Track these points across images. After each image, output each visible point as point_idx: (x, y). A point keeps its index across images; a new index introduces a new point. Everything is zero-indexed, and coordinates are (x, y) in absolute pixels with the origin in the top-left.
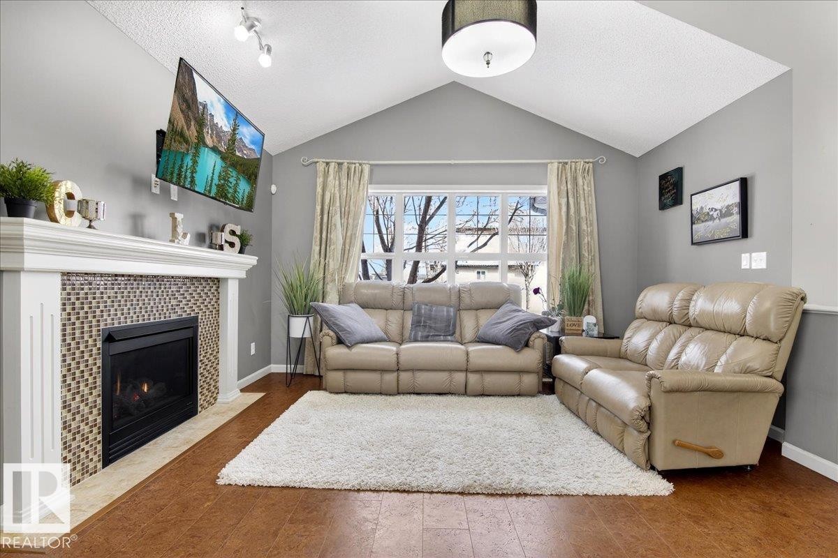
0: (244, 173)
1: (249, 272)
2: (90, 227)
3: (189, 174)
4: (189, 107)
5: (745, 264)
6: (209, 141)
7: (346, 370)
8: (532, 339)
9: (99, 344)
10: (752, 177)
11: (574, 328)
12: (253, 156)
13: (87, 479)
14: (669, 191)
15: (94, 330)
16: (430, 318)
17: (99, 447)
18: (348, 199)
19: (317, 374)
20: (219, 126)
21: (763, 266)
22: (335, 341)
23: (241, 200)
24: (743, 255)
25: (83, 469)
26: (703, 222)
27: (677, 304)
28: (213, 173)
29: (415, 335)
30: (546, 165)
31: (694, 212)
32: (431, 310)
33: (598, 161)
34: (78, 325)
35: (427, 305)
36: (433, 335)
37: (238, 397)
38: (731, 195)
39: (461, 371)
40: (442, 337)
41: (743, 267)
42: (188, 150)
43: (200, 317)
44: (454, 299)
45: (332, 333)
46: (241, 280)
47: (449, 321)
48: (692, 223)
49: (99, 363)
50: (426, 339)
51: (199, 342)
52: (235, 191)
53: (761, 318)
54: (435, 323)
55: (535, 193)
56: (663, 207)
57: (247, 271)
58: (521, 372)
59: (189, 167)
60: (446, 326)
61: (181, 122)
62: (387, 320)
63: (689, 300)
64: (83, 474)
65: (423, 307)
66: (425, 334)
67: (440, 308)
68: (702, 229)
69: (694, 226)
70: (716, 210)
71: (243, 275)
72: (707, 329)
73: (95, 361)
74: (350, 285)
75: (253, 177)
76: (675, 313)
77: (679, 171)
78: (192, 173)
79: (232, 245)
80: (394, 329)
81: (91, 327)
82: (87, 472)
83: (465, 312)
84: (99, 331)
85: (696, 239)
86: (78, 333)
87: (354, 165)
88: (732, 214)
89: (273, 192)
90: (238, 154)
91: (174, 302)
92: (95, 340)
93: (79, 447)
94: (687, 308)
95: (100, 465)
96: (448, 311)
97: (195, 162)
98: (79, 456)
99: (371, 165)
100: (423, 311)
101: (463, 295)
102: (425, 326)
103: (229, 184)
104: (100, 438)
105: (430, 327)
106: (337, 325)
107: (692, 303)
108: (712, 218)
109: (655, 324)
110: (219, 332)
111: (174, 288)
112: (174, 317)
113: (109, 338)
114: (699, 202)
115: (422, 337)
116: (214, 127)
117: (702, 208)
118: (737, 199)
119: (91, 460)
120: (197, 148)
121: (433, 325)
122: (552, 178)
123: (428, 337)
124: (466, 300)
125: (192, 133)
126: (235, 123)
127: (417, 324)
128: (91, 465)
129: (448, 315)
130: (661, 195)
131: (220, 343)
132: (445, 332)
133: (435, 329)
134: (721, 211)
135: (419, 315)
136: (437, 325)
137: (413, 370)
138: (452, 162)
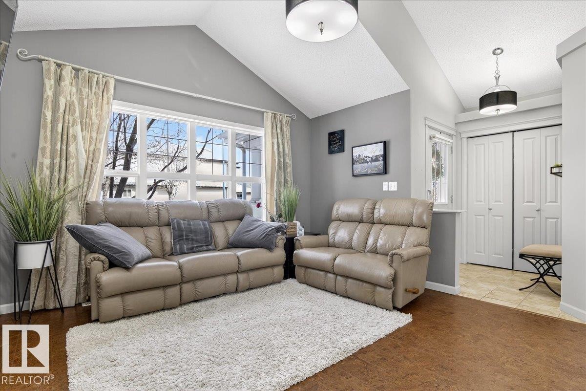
5: (385, 188)
7: (123, 294)
8: (278, 240)
10: (389, 142)
11: (292, 230)
14: (336, 143)
16: (191, 231)
19: (58, 306)
21: (395, 189)
22: (107, 265)
24: (384, 183)
26: (360, 163)
27: (366, 211)
29: (181, 248)
30: (263, 113)
31: (355, 158)
32: (189, 225)
33: (292, 117)
35: (185, 220)
36: (196, 247)
38: (378, 150)
39: (232, 273)
40: (204, 247)
41: (384, 190)
44: (205, 214)
45: (103, 257)
47: (206, 233)
48: (353, 164)
50: (192, 251)
53: (420, 217)
54: (196, 236)
56: (331, 152)
58: (273, 266)
60: (205, 237)
62: (146, 237)
63: (374, 209)
65: (182, 222)
66: (190, 246)
67: (196, 222)
68: (359, 168)
69: (354, 165)
70: (369, 157)
72: (386, 224)
74: (96, 203)
76: (365, 216)
77: (343, 132)
80: (155, 244)
83: (216, 224)
85: (355, 172)
87: (96, 76)
88: (379, 160)
94: (373, 213)
96: (204, 225)
99: (116, 80)
100: (183, 226)
101: (212, 210)
102: (187, 239)
105: (193, 240)
106: (108, 247)
107: (376, 211)
108: (366, 162)
109: (351, 224)
114: (357, 152)
115: (187, 249)
117: (359, 155)
118: (382, 153)
121: (195, 238)
122: (268, 123)
123: (192, 248)
124: (215, 214)
127: (179, 237)
129: (205, 228)
130: (330, 144)
132: (205, 243)
133: (197, 241)
134: (372, 158)
135: (180, 229)
136: (198, 238)
137: (195, 280)
138: (195, 95)
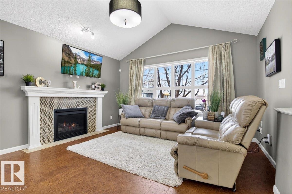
0: (95, 68)
1: (105, 96)
2: (47, 87)
3: (73, 71)
4: (69, 55)
5: (280, 86)
6: (79, 62)
7: (126, 125)
8: (186, 120)
9: (53, 113)
11: (211, 116)
12: (99, 63)
13: (50, 143)
14: (262, 51)
15: (52, 110)
16: (157, 110)
17: (53, 137)
18: (138, 71)
20: (83, 58)
21: (284, 86)
23: (95, 76)
24: (279, 81)
25: (48, 141)
26: (268, 65)
28: (83, 70)
29: (151, 116)
31: (266, 60)
32: (158, 108)
33: (233, 42)
34: (47, 108)
35: (158, 106)
37: (102, 131)
38: (273, 49)
39: (159, 130)
40: (160, 117)
42: (72, 65)
43: (88, 108)
44: (168, 104)
46: (103, 98)
47: (164, 111)
49: (53, 117)
50: (154, 118)
51: (88, 114)
52: (93, 73)
54: (159, 112)
55: (204, 61)
56: (261, 59)
57: (104, 95)
59: (73, 69)
60: (162, 113)
61: (67, 59)
64: (48, 142)
66: (154, 116)
67: (162, 107)
68: (268, 69)
69: (266, 67)
70: (270, 58)
71: (103, 96)
73: (52, 117)
75: (100, 69)
78: (75, 71)
79: (99, 88)
81: (50, 109)
82: (50, 141)
83: (172, 109)
84: (53, 110)
85: (267, 74)
86: (47, 110)
88: (274, 59)
89: (120, 72)
90: (92, 63)
91: (78, 104)
92: (52, 112)
93: (47, 135)
95: (53, 141)
97: (75, 68)
98: (47, 138)
99: (144, 59)
100: (156, 108)
101: (172, 102)
102: (155, 113)
103: (90, 72)
104: (53, 134)
105: (157, 114)
108: (270, 62)
110: (96, 112)
111: (78, 100)
112: (78, 107)
113: (56, 112)
114: (266, 55)
116: (81, 59)
118: (274, 52)
119: (51, 139)
120: (75, 64)
122: (210, 53)
123: (155, 117)
124: (173, 104)
125: (73, 61)
126: (90, 56)
127: (153, 112)
128: (51, 140)
129: (164, 109)
130: (260, 53)
131: (96, 115)
132: (161, 115)
135: (154, 109)
137: (145, 128)
138: (171, 53)
